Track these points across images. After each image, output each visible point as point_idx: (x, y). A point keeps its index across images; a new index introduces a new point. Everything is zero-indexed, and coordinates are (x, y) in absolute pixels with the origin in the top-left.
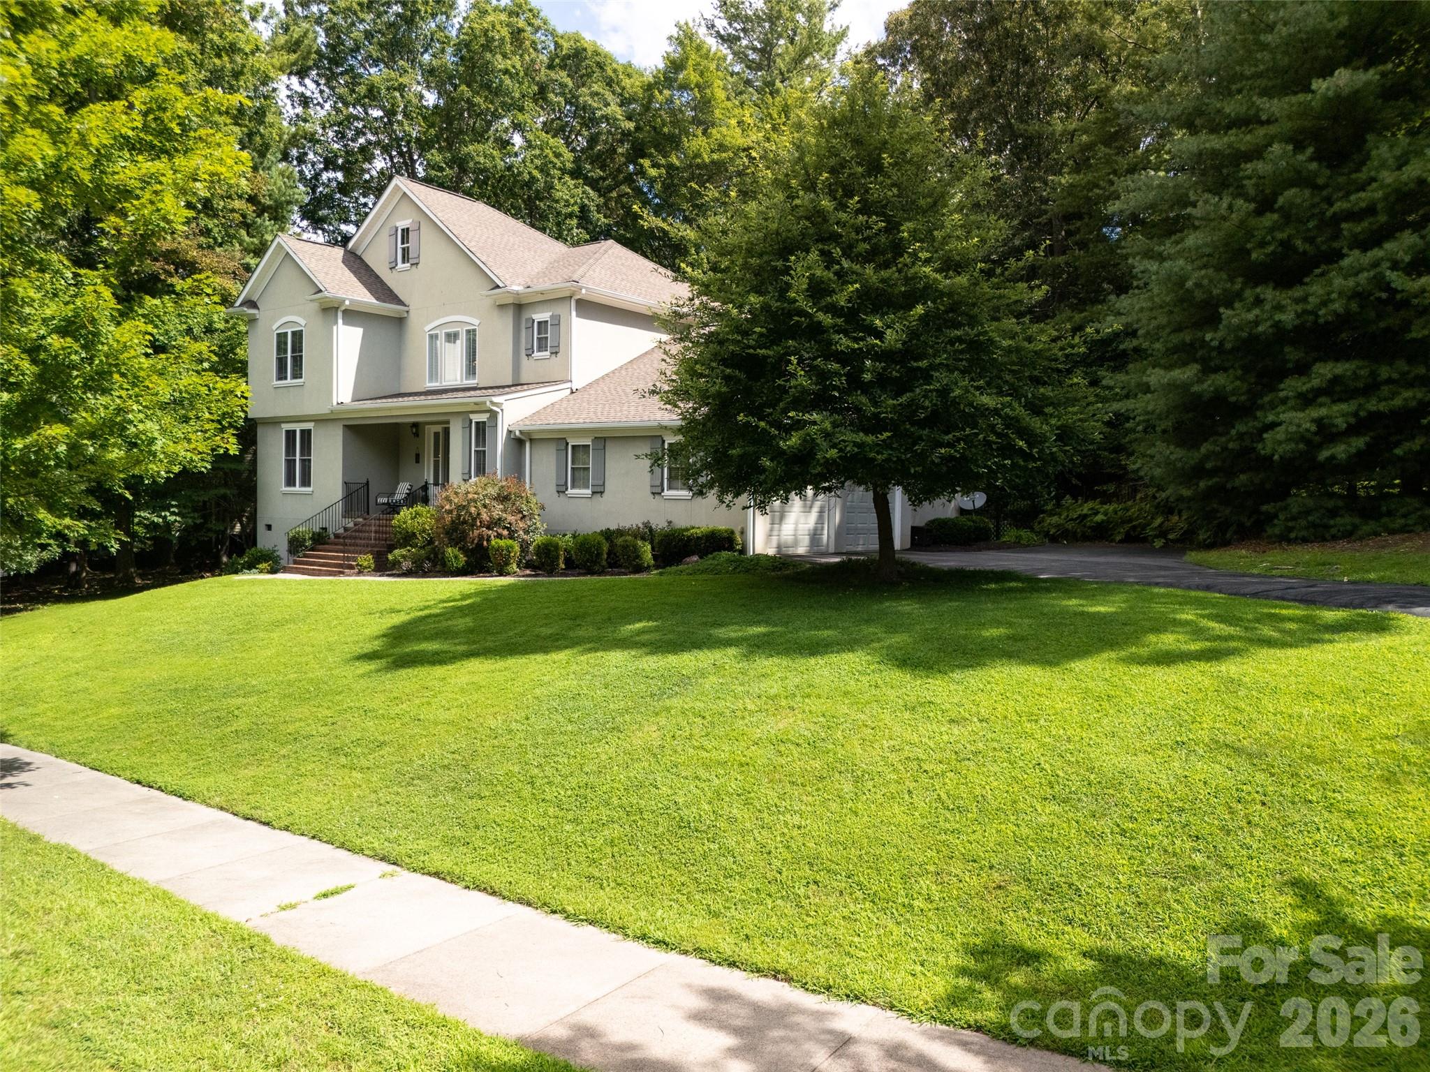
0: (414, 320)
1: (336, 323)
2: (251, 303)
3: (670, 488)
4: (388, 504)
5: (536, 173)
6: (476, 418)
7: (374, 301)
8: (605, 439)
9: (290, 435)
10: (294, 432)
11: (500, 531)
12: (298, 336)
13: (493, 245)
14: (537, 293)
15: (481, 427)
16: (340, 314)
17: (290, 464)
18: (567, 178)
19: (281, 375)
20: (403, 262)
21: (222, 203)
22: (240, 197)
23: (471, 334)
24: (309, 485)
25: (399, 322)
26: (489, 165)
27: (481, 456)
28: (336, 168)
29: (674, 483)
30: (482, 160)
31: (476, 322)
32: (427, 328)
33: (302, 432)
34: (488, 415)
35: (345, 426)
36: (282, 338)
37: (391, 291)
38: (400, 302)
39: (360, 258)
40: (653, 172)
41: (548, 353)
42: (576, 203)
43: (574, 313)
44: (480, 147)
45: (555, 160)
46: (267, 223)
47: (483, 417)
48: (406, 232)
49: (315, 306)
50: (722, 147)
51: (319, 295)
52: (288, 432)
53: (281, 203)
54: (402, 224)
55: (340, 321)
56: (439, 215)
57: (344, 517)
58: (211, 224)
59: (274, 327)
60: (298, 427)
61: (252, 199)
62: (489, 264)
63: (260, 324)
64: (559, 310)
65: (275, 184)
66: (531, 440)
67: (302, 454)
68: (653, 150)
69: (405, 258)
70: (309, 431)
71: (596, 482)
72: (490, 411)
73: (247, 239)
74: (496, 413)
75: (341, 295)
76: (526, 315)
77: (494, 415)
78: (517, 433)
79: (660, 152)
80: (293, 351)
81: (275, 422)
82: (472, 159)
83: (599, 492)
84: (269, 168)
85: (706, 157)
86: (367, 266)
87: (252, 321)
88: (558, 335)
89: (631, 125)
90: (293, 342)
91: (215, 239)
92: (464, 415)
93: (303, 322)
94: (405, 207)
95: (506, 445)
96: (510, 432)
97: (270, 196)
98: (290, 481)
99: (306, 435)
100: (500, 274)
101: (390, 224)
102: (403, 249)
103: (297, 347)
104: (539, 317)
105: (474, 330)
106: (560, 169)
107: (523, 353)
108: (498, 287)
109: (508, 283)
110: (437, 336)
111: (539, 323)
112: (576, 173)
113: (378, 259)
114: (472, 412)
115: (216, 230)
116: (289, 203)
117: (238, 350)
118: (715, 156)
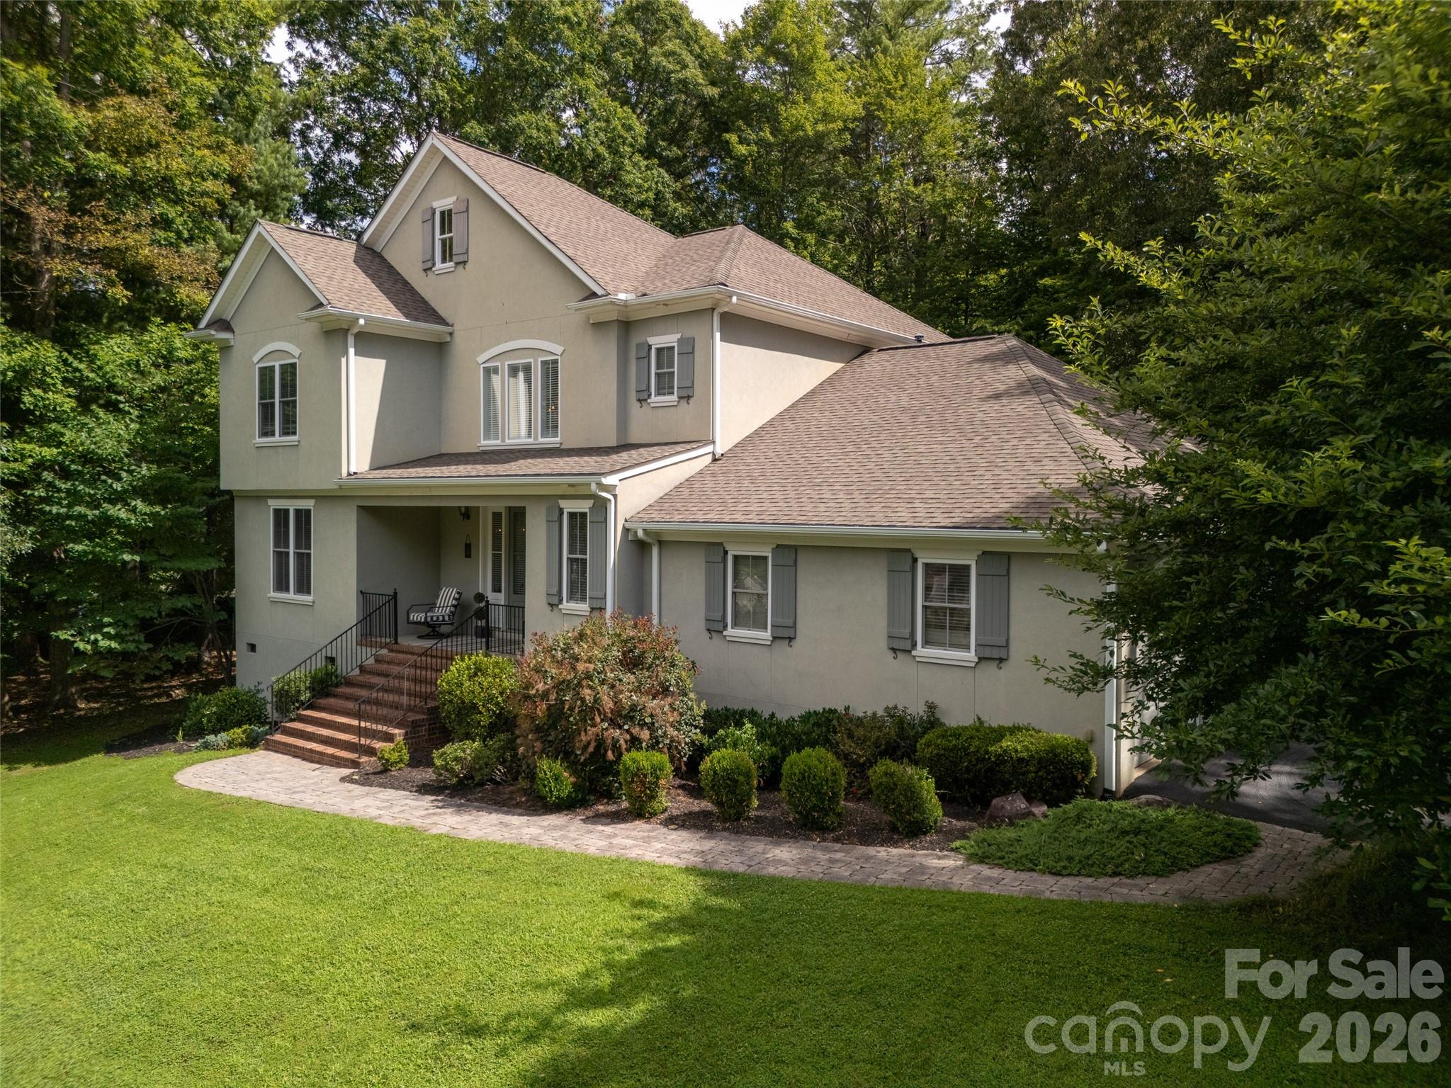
0: (461, 343)
1: (346, 353)
2: (222, 324)
3: (927, 642)
4: (426, 623)
5: (602, 150)
6: (569, 506)
7: (403, 319)
8: (795, 549)
9: (281, 515)
10: (287, 511)
11: (635, 731)
12: (289, 371)
13: (578, 232)
14: (657, 303)
15: (578, 520)
16: (351, 340)
17: (281, 558)
18: (637, 157)
19: (267, 431)
20: (444, 261)
21: (188, 182)
22: (216, 176)
23: (551, 370)
24: (309, 592)
25: (439, 349)
26: (543, 139)
27: (578, 567)
28: (351, 146)
29: (935, 634)
30: (535, 133)
31: (558, 349)
32: (481, 359)
33: (298, 512)
34: (590, 503)
35: (359, 507)
36: (266, 374)
37: (425, 303)
38: (440, 320)
39: (379, 256)
40: (743, 150)
41: (674, 397)
42: (650, 189)
43: (718, 335)
44: (533, 118)
45: (626, 135)
46: (253, 213)
47: (584, 506)
48: (447, 217)
49: (313, 327)
50: (826, 117)
51: (319, 311)
52: (277, 511)
53: (274, 188)
54: (442, 204)
55: (352, 351)
56: (499, 187)
57: (359, 643)
58: (172, 212)
59: (255, 359)
60: (292, 505)
61: (234, 180)
62: (581, 260)
63: (236, 354)
64: (694, 330)
65: (266, 162)
66: (661, 543)
67: (297, 546)
68: (741, 123)
69: (447, 253)
70: (308, 511)
71: (780, 621)
72: (594, 497)
73: (227, 235)
74: (607, 500)
75: (352, 310)
76: (636, 339)
77: (601, 506)
78: (640, 534)
79: (749, 125)
80: (283, 395)
81: (260, 497)
82: (522, 131)
83: (785, 635)
84: (256, 141)
85: (809, 128)
86: (390, 267)
87: (225, 348)
88: (689, 371)
89: (712, 92)
90: (282, 379)
91: (179, 234)
92: (550, 500)
93: (296, 352)
94: (446, 180)
95: (620, 553)
96: (626, 531)
97: (258, 178)
98: (282, 585)
99: (304, 517)
100: (597, 276)
101: (424, 205)
102: (443, 242)
103: (289, 388)
104: (658, 341)
105: (556, 362)
106: (632, 146)
107: (633, 396)
108: (594, 295)
109: (610, 288)
110: (496, 370)
111: (659, 351)
112: (649, 151)
113: (406, 260)
114: (564, 497)
115: (179, 220)
116: (285, 188)
117: (207, 390)
118: (820, 127)
